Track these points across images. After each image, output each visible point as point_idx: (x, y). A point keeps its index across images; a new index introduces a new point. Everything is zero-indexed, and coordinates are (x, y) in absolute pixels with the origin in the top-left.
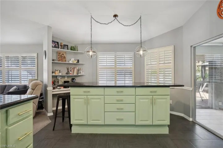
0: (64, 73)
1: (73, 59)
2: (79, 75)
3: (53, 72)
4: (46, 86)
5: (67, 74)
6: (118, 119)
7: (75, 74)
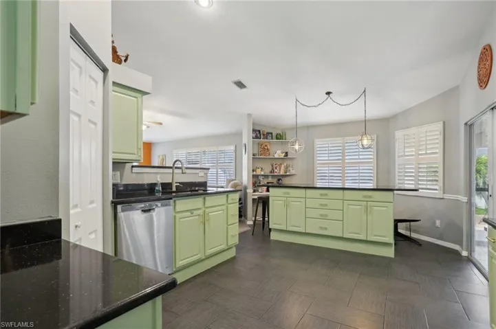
0: (267, 171)
1: (279, 152)
2: (288, 174)
3: (253, 171)
4: (246, 188)
5: (271, 172)
6: (321, 228)
7: (282, 173)
